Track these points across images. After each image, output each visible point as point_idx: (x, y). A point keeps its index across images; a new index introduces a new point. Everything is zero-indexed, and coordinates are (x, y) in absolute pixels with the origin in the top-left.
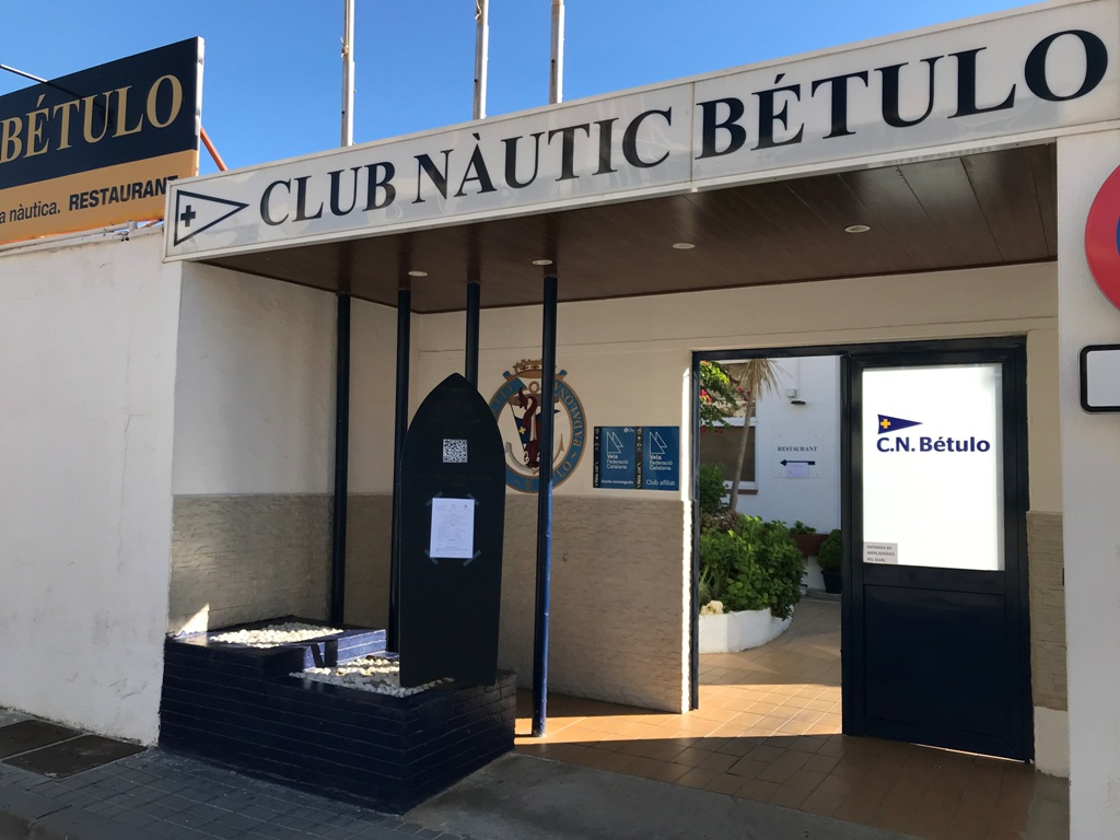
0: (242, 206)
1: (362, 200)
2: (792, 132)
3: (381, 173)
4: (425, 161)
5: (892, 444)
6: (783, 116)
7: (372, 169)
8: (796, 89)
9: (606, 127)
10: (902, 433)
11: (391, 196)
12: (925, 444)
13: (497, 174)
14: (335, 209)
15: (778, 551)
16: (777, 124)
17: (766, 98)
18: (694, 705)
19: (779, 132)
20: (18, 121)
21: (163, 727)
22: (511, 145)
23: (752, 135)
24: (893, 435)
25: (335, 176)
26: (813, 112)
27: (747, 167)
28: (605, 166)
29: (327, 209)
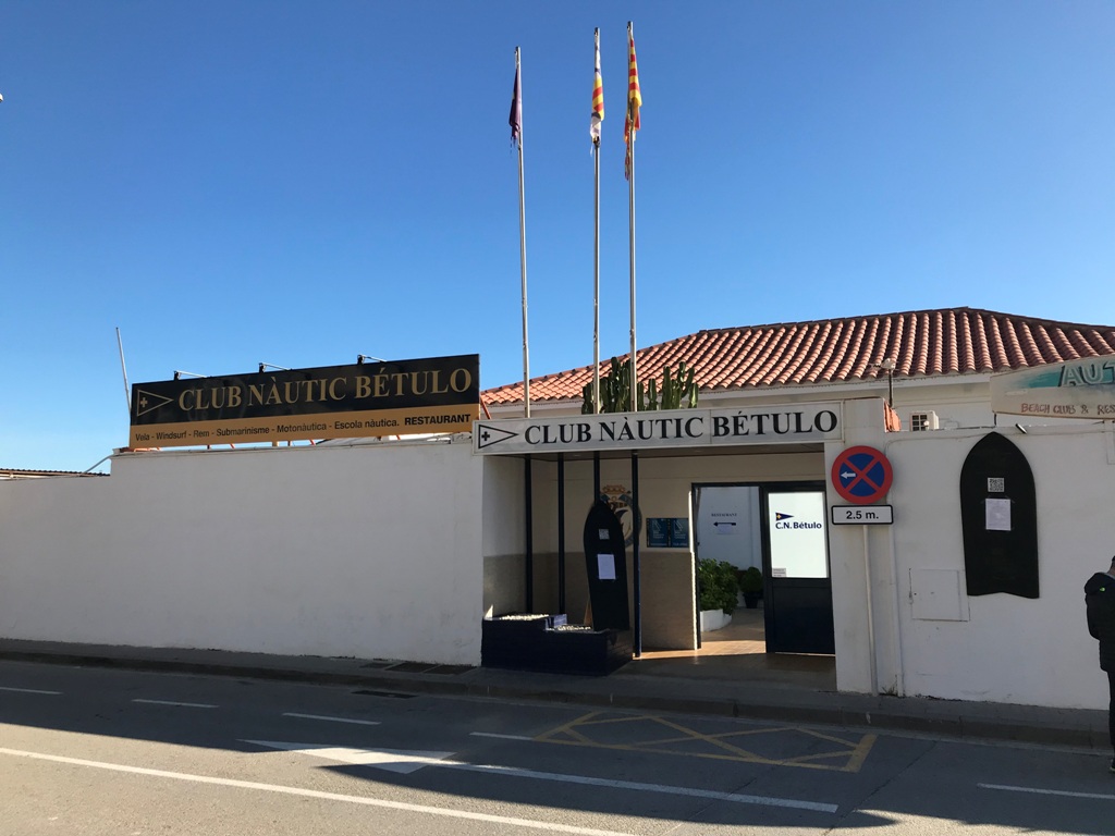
0: (515, 435)
1: (576, 437)
2: (745, 431)
3: (584, 428)
4: (603, 425)
5: (782, 525)
6: (742, 425)
7: (580, 426)
8: (746, 417)
9: (678, 421)
10: (786, 520)
11: (589, 436)
12: (796, 525)
13: (635, 433)
14: (563, 439)
15: (727, 577)
16: (740, 428)
17: (736, 419)
18: (699, 646)
19: (741, 430)
20: (368, 380)
21: (483, 658)
22: (641, 423)
23: (732, 431)
24: (782, 521)
25: (562, 427)
26: (752, 426)
27: (730, 441)
28: (679, 435)
29: (559, 439)
